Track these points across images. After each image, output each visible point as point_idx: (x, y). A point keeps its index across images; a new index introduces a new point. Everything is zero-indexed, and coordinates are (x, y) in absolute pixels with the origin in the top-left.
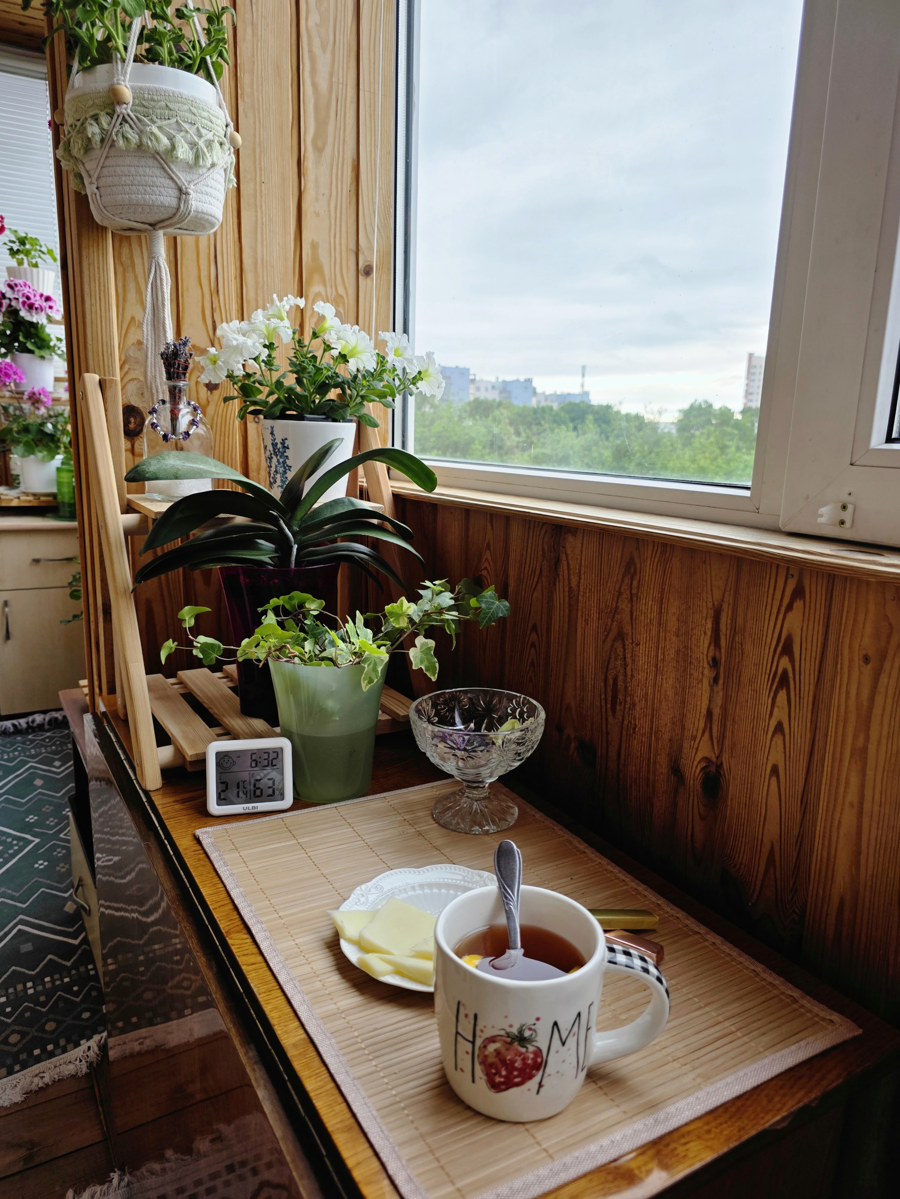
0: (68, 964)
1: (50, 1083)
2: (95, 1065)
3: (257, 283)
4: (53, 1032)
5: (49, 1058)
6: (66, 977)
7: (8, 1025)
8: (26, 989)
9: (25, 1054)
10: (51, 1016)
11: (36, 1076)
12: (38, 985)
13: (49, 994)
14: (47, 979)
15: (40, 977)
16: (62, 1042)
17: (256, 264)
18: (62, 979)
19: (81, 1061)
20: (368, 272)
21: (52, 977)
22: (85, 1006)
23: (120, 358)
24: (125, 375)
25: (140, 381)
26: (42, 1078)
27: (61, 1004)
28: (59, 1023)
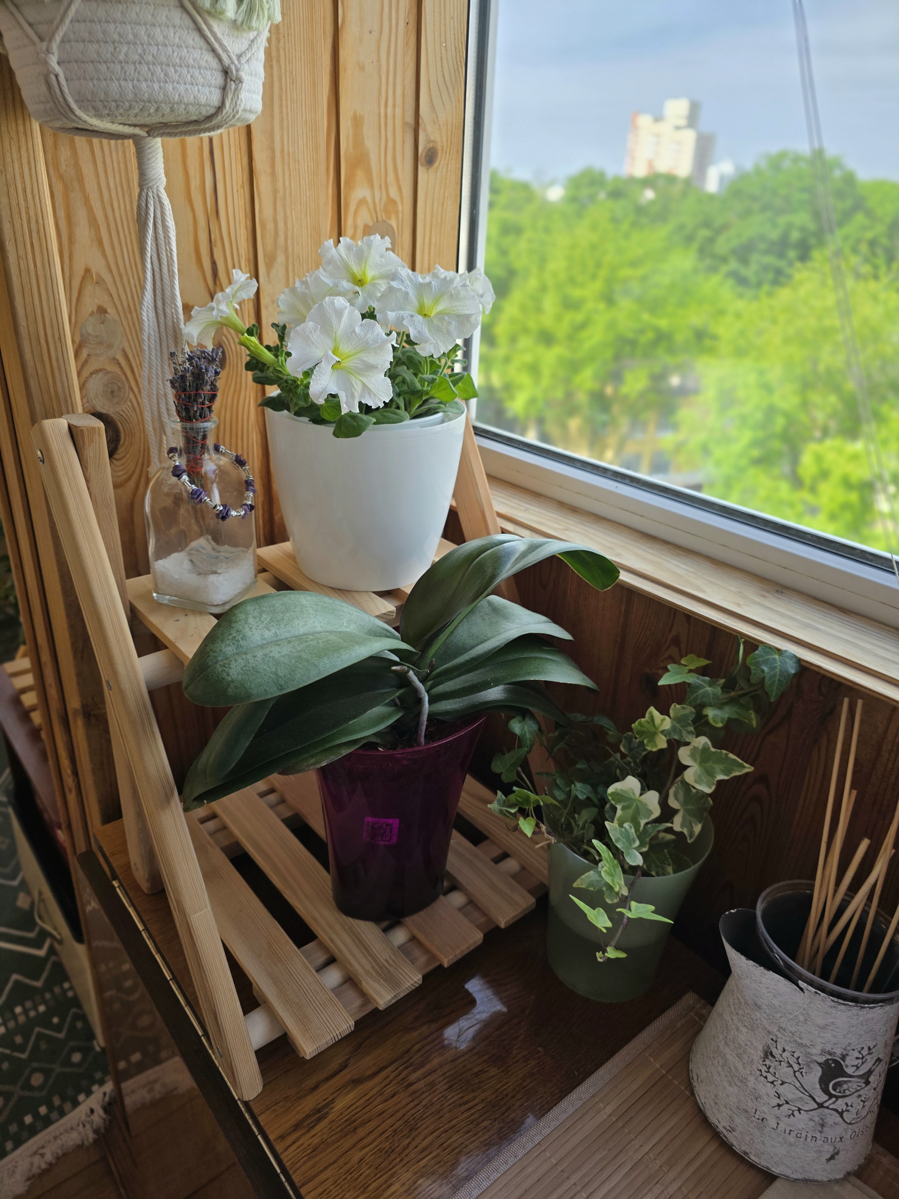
0: (39, 984)
1: (54, 1162)
2: (103, 1131)
3: (275, 191)
4: (41, 1088)
5: (46, 1126)
6: (40, 1004)
9: (15, 1124)
10: (35, 1065)
11: (35, 1153)
12: (8, 1020)
13: (25, 1030)
14: (18, 1010)
15: (8, 1007)
16: (57, 1101)
17: (272, 159)
18: (35, 1008)
19: (84, 1126)
20: (431, 160)
21: (23, 1006)
22: (72, 1044)
23: (73, 341)
24: (83, 366)
25: (107, 372)
26: (42, 1155)
27: (43, 1046)
28: (47, 1073)
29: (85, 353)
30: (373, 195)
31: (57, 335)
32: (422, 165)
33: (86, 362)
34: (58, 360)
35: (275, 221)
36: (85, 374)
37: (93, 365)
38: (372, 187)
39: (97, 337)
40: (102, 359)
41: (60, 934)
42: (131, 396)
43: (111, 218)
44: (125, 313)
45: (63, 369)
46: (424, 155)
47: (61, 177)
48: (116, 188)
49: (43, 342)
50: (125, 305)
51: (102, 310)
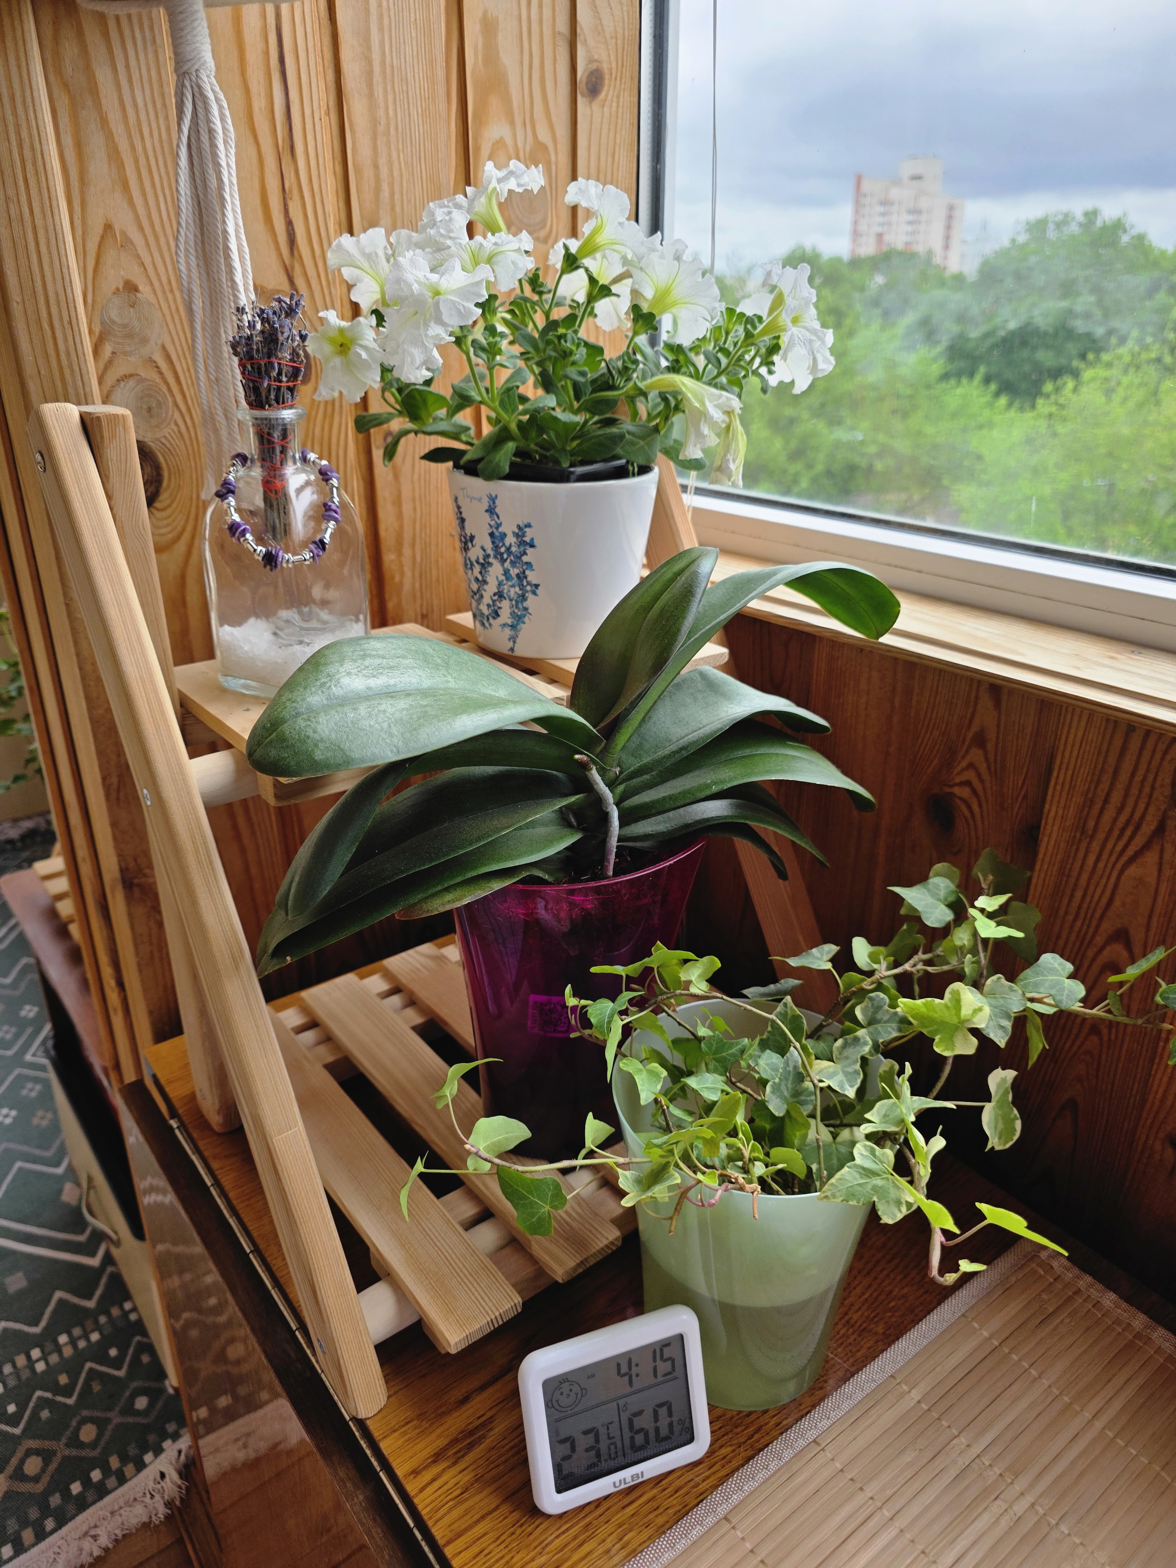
0: (91, 1304)
1: (110, 1546)
2: (178, 1503)
3: (374, 123)
4: (93, 1445)
5: (101, 1498)
6: (93, 1331)
7: (16, 1440)
8: (31, 1363)
9: (58, 1495)
10: (85, 1413)
11: (86, 1534)
12: (50, 1353)
13: (72, 1367)
14: (63, 1339)
15: (50, 1335)
16: (114, 1462)
17: (369, 74)
18: (86, 1336)
19: (152, 1496)
20: (594, 88)
21: (70, 1334)
22: (135, 1384)
23: (91, 332)
24: (106, 368)
25: (142, 380)
26: (95, 1538)
27: (96, 1387)
28: (100, 1424)
29: (107, 349)
30: (514, 135)
31: (66, 318)
32: (583, 95)
33: (110, 362)
34: (68, 354)
35: (376, 167)
36: (110, 379)
37: (121, 368)
38: (512, 123)
39: (125, 326)
40: (132, 359)
41: (116, 1233)
42: (177, 416)
43: (139, 149)
44: (164, 292)
45: (77, 369)
46: (584, 80)
47: (66, 86)
48: (146, 105)
49: (46, 326)
50: (164, 279)
51: (131, 288)
